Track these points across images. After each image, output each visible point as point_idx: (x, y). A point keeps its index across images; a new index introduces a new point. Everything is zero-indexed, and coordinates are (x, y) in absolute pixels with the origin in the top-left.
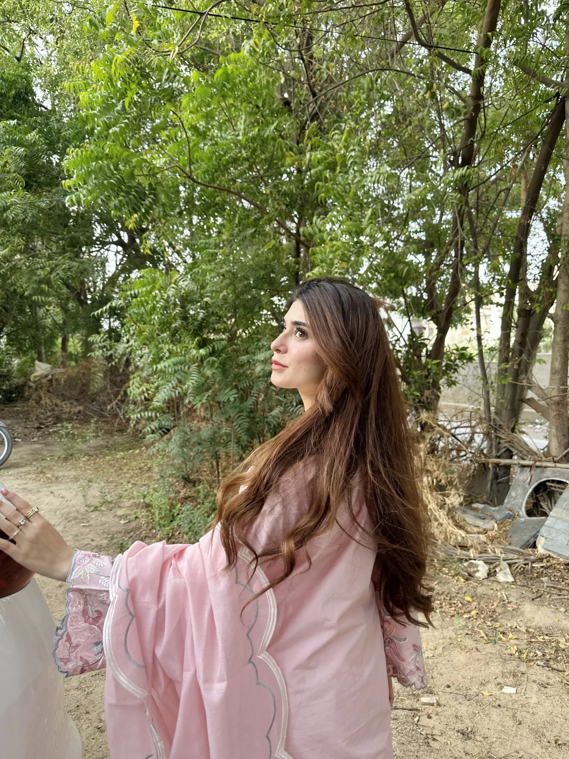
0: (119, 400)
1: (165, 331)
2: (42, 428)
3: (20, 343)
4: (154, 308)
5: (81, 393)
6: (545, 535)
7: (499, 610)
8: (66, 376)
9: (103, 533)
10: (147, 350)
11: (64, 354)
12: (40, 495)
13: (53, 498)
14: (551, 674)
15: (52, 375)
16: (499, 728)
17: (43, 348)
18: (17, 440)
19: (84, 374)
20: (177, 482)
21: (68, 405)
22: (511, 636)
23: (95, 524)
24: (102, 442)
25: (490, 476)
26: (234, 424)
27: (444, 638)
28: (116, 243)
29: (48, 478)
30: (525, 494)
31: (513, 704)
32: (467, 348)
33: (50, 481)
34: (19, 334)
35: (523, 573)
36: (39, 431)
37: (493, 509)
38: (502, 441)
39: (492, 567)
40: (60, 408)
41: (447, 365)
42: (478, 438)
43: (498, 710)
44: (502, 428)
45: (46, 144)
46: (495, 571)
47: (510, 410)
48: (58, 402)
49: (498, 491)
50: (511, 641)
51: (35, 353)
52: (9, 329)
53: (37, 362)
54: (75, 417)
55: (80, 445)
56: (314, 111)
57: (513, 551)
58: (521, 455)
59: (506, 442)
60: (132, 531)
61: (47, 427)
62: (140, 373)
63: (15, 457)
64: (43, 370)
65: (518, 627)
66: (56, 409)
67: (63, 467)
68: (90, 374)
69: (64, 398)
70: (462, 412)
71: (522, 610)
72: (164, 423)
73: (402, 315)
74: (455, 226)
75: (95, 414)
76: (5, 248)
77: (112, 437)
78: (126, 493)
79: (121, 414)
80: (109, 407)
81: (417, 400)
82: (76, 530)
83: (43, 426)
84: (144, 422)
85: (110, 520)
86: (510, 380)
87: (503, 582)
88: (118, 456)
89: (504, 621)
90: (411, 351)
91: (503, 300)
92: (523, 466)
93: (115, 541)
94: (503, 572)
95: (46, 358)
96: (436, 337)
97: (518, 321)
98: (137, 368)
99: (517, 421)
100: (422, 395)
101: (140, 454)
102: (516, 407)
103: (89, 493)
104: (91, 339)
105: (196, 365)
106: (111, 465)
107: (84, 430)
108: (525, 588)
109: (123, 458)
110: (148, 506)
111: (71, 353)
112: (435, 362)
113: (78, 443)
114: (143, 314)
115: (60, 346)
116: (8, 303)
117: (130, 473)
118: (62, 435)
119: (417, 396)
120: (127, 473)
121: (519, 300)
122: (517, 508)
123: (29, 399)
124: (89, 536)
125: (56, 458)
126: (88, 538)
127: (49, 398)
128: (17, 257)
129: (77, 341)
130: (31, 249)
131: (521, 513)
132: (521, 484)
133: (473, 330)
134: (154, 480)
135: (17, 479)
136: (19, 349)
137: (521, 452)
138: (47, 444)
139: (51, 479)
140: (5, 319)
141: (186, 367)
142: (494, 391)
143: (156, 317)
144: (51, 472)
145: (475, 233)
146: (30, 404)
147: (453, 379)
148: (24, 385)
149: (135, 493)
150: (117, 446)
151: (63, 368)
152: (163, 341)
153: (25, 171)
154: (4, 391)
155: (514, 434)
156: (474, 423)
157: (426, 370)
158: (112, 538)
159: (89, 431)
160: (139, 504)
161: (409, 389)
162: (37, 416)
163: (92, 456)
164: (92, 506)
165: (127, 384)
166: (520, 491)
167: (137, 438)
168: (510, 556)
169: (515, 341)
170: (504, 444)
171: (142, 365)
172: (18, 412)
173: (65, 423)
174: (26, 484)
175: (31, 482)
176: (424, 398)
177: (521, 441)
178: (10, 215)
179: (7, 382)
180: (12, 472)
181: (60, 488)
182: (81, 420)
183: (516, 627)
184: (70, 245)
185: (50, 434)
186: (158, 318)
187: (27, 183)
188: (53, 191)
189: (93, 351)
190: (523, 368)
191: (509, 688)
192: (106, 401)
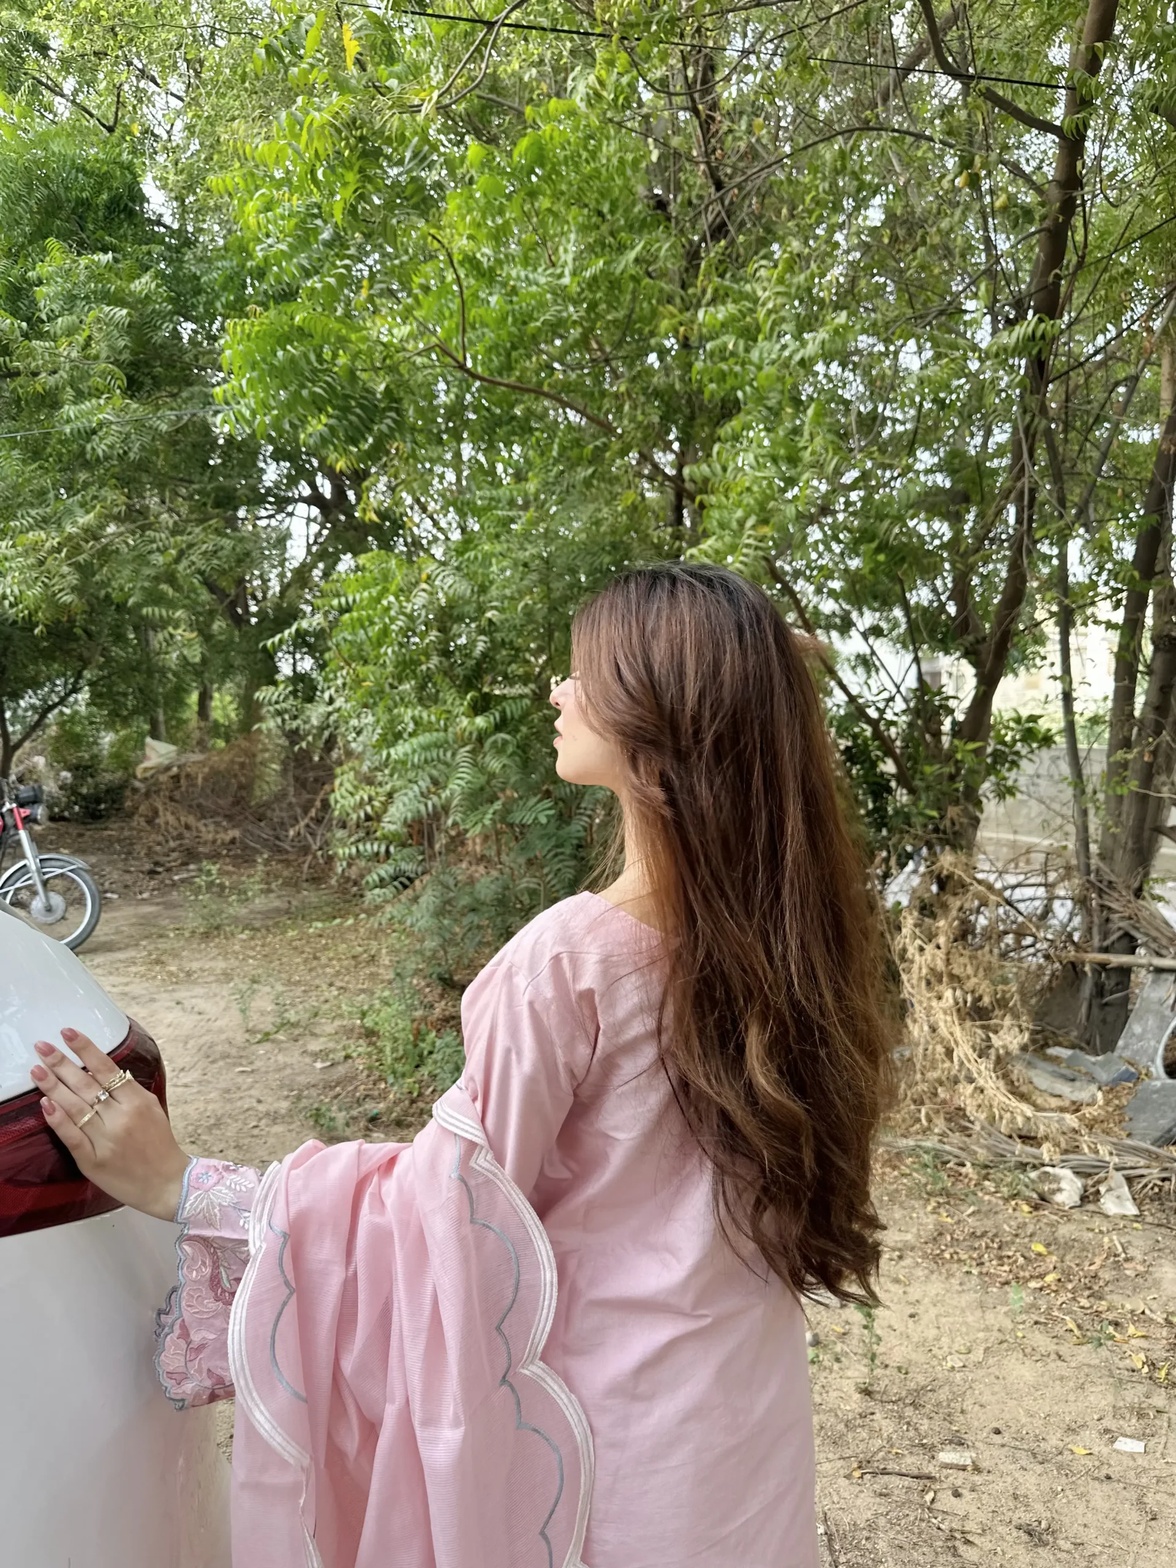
0: (312, 819)
1: (407, 680)
2: (159, 873)
3: (115, 702)
4: (385, 631)
5: (236, 803)
7: (1106, 1275)
8: (206, 770)
9: (281, 1087)
10: (370, 719)
11: (202, 724)
12: (155, 1006)
13: (181, 1013)
15: (179, 767)
16: (1109, 1525)
17: (160, 711)
18: (109, 895)
19: (242, 765)
20: (428, 985)
21: (211, 828)
22: (1131, 1330)
23: (264, 1069)
24: (277, 903)
25: (1087, 989)
26: (546, 870)
27: (987, 1329)
28: (308, 501)
29: (171, 974)
30: (1162, 1029)
31: (1138, 1476)
32: (1040, 717)
33: (174, 980)
34: (114, 684)
35: (1159, 1197)
36: (152, 879)
37: (1093, 1059)
38: (1114, 917)
39: (1090, 1182)
40: (195, 834)
41: (995, 754)
42: (1062, 910)
43: (1106, 1487)
44: (1114, 889)
45: (170, 300)
46: (1098, 1192)
47: (1133, 851)
48: (191, 820)
49: (1104, 1021)
50: (1133, 1342)
51: (145, 721)
52: (96, 671)
53: (148, 740)
54: (225, 852)
55: (236, 909)
56: (718, 220)
57: (1136, 1151)
58: (1154, 946)
59: (1122, 918)
60: (338, 1084)
61: (168, 870)
62: (355, 763)
63: (106, 929)
64: (161, 756)
65: (1147, 1312)
66: (187, 834)
67: (200, 951)
68: (254, 765)
69: (203, 813)
70: (1028, 852)
71: (1157, 1275)
72: (404, 866)
73: (899, 646)
74: (1017, 457)
75: (264, 847)
76: (88, 512)
77: (299, 892)
78: (327, 1006)
79: (315, 847)
80: (291, 833)
81: (930, 827)
82: (226, 1079)
83: (160, 869)
84: (362, 863)
85: (294, 1060)
86: (1134, 785)
87: (1115, 1216)
88: (311, 930)
89: (1116, 1299)
90: (920, 722)
91: (1119, 616)
92: (1159, 971)
93: (304, 1103)
94: (1115, 1193)
95: (168, 732)
96: (973, 693)
97: (1153, 659)
98: (349, 754)
99: (1146, 875)
100: (942, 817)
101: (355, 929)
102: (1145, 843)
103: (253, 1004)
104: (260, 695)
105: (468, 748)
106: (296, 948)
107: (244, 878)
108: (1163, 1230)
109: (320, 936)
110: (370, 1034)
111: (216, 722)
112: (971, 746)
113: (230, 904)
114: (362, 643)
115: (196, 708)
116: (92, 622)
117: (333, 967)
118: (200, 887)
119: (932, 818)
120: (327, 966)
121: (1154, 617)
122: (1145, 1060)
123: (133, 814)
124: (253, 1092)
125: (187, 934)
126: (250, 1096)
127: (173, 813)
128: (111, 529)
129: (228, 698)
130: (139, 512)
131: (1152, 1069)
132: (1156, 1007)
133: (1055, 678)
134: (382, 982)
135: (111, 973)
136: (114, 714)
137: (1155, 940)
138: (169, 906)
139: (177, 977)
140: (86, 654)
141: (449, 754)
142: (1098, 808)
143: (390, 651)
144: (177, 962)
145: (1057, 473)
146: (134, 824)
147: (1010, 783)
148: (124, 785)
149: (344, 1007)
150: (307, 912)
151: (202, 752)
152: (402, 699)
153: (126, 356)
154: (84, 798)
155: (1141, 902)
156: (1052, 876)
157: (951, 763)
158: (299, 1098)
159: (253, 879)
160: (352, 1030)
161: (915, 804)
162: (150, 848)
163: (258, 930)
164: (259, 1032)
165: (327, 787)
166: (1151, 1022)
167: (348, 897)
168: (1130, 1160)
169: (1145, 704)
170: (1118, 923)
171: (360, 749)
172: (111, 841)
173: (205, 863)
174: (127, 984)
175: (137, 980)
176: (947, 823)
177: (1155, 916)
178: (99, 447)
179: (90, 780)
180: (99, 959)
181: (194, 993)
182: (236, 857)
183: (1143, 1313)
184: (217, 505)
185: (174, 885)
186: (393, 652)
187: (131, 380)
188: (184, 395)
189: (261, 719)
190: (1161, 760)
191: (1128, 1440)
192: (286, 820)
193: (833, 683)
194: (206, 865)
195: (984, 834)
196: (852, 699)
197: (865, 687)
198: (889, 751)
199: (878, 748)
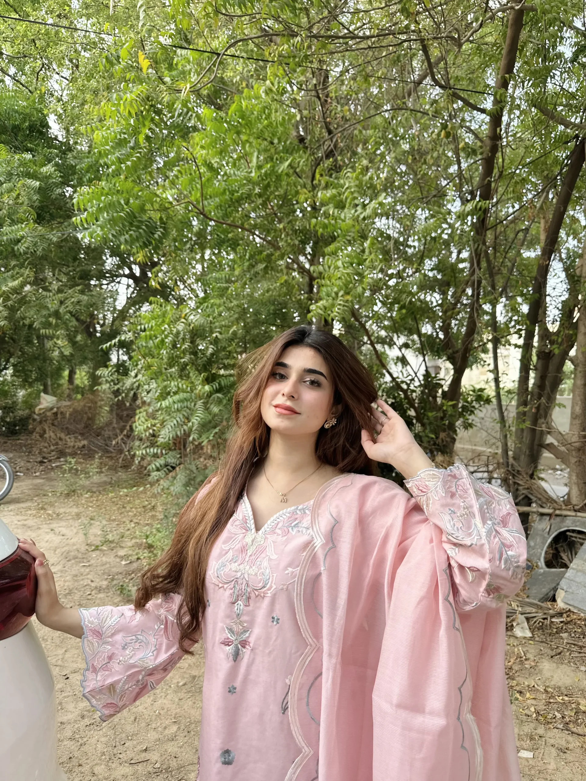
0: (124, 435)
1: (174, 366)
2: (45, 462)
3: (26, 375)
4: (162, 341)
5: (86, 427)
6: (565, 588)
7: (516, 668)
8: (71, 410)
9: (103, 574)
10: (155, 385)
11: (71, 387)
12: (40, 532)
13: (53, 535)
14: (570, 738)
15: (57, 408)
17: (49, 380)
18: (18, 474)
19: (90, 408)
21: (73, 440)
22: (528, 695)
23: (95, 565)
24: (105, 479)
28: (128, 276)
29: (49, 515)
30: (544, 544)
31: (529, 770)
32: (485, 389)
33: (51, 518)
34: (25, 365)
35: (542, 628)
36: (41, 465)
38: (520, 488)
39: (509, 620)
40: (64, 442)
41: (463, 407)
44: (520, 474)
45: (60, 177)
46: (512, 625)
47: (529, 455)
48: (63, 435)
50: (529, 701)
51: (41, 385)
52: (16, 360)
53: (42, 394)
54: (79, 452)
55: (83, 481)
56: (330, 148)
57: (531, 605)
58: (539, 502)
59: (525, 489)
60: (133, 572)
61: (50, 461)
62: (147, 408)
63: (16, 491)
64: (48, 403)
65: (536, 686)
66: (60, 443)
67: (64, 503)
68: (96, 408)
69: (69, 432)
70: (479, 455)
71: (541, 667)
72: (169, 460)
73: (417, 353)
74: (472, 265)
75: (99, 449)
76: (14, 280)
77: (116, 473)
78: (129, 532)
79: (126, 450)
80: (114, 442)
81: (432, 442)
82: (75, 570)
83: (46, 461)
84: (149, 459)
85: (111, 560)
86: (528, 424)
87: (520, 637)
88: (121, 493)
89: (521, 680)
90: (426, 391)
91: (521, 342)
92: (542, 515)
93: (115, 582)
94: (521, 626)
95: (52, 390)
96: (452, 378)
97: (537, 363)
98: (144, 403)
99: (536, 467)
100: (437, 438)
101: (144, 492)
102: (535, 452)
103: (91, 531)
104: (98, 373)
105: (202, 401)
106: (113, 502)
107: (88, 466)
108: (544, 644)
109: (127, 496)
110: (150, 547)
111: (77, 385)
112: (451, 403)
113: (81, 479)
114: (151, 347)
115: (67, 378)
116: (16, 334)
117: (133, 512)
118: (65, 470)
119: (432, 438)
120: (130, 511)
121: (538, 342)
122: (535, 559)
123: (33, 432)
124: (89, 576)
125: (58, 495)
126: (88, 579)
127: (53, 432)
128: (28, 288)
129: (84, 374)
130: (42, 280)
131: (539, 564)
132: (540, 533)
133: (490, 371)
134: (158, 520)
135: (17, 514)
136: (25, 381)
137: (540, 499)
138: (50, 479)
139: (52, 516)
140: (12, 350)
141: (193, 404)
142: (511, 435)
143: (165, 352)
144: (52, 509)
145: (492, 273)
146: (33, 437)
147: (470, 421)
148: (29, 417)
149: (137, 533)
150: (121, 483)
151: (69, 400)
152: (171, 376)
153: (37, 204)
154: (8, 423)
155: (533, 481)
156: (491, 468)
157: (441, 412)
158: (113, 579)
159: (93, 466)
160: (141, 545)
161: (424, 431)
162: (41, 449)
163: (95, 492)
164: (93, 545)
165: (133, 419)
166: (539, 540)
167: (142, 475)
168: (528, 609)
169: (534, 384)
170: (523, 491)
171: (149, 401)
172: (21, 445)
173: (68, 458)
174: (26, 520)
175: (31, 518)
176: (439, 441)
177: (540, 488)
178: (22, 248)
179: (11, 414)
180: (12, 507)
181: (61, 525)
182: (85, 454)
183: (534, 686)
184: (81, 278)
185: (52, 469)
186: (167, 352)
187: (39, 216)
188: (66, 224)
189: (100, 384)
190: (542, 412)
191: (525, 752)
192: (111, 436)
193: (384, 371)
194: (69, 459)
195: (458, 446)
196: (394, 379)
197: (401, 374)
198: (412, 406)
199: (407, 404)
